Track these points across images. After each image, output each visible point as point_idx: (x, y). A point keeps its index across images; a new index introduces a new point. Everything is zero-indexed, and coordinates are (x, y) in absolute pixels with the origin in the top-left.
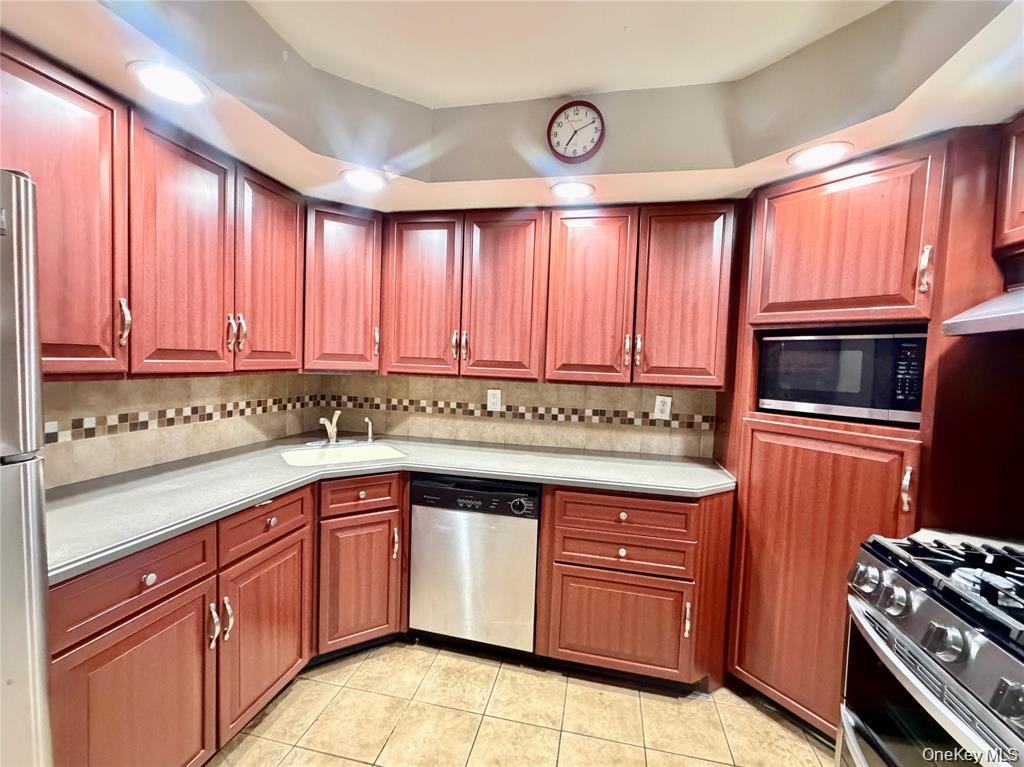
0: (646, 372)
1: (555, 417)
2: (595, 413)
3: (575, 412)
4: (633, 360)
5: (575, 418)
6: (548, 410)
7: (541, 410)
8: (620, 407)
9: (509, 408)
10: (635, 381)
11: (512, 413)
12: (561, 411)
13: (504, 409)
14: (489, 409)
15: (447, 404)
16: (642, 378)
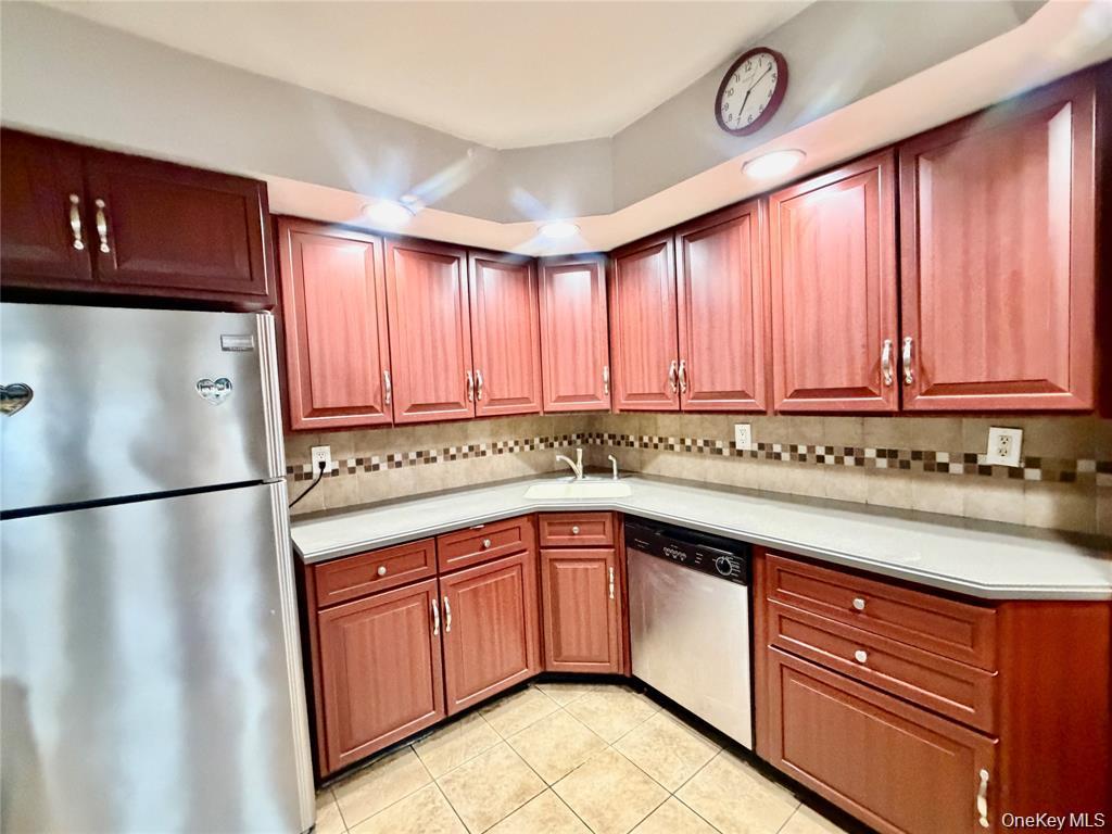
0: (926, 393)
1: (821, 459)
2: (881, 453)
3: (849, 452)
4: (900, 376)
5: (849, 461)
6: (811, 449)
7: (802, 450)
8: (923, 447)
9: (761, 446)
11: (766, 453)
12: (829, 450)
13: (755, 448)
14: (738, 447)
15: (694, 442)
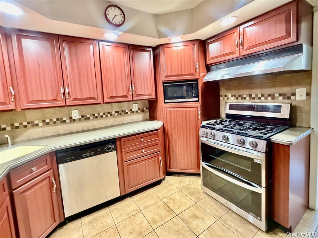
0: (136, 96)
1: (102, 116)
2: (116, 112)
3: (109, 113)
4: (132, 93)
5: (109, 115)
6: (99, 114)
7: (96, 115)
8: (123, 109)
9: (82, 116)
10: (134, 99)
11: (84, 118)
12: (104, 114)
13: (80, 117)
14: (73, 118)
15: (51, 120)
16: (135, 98)
